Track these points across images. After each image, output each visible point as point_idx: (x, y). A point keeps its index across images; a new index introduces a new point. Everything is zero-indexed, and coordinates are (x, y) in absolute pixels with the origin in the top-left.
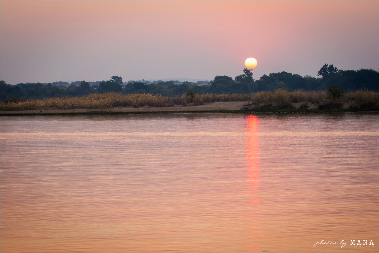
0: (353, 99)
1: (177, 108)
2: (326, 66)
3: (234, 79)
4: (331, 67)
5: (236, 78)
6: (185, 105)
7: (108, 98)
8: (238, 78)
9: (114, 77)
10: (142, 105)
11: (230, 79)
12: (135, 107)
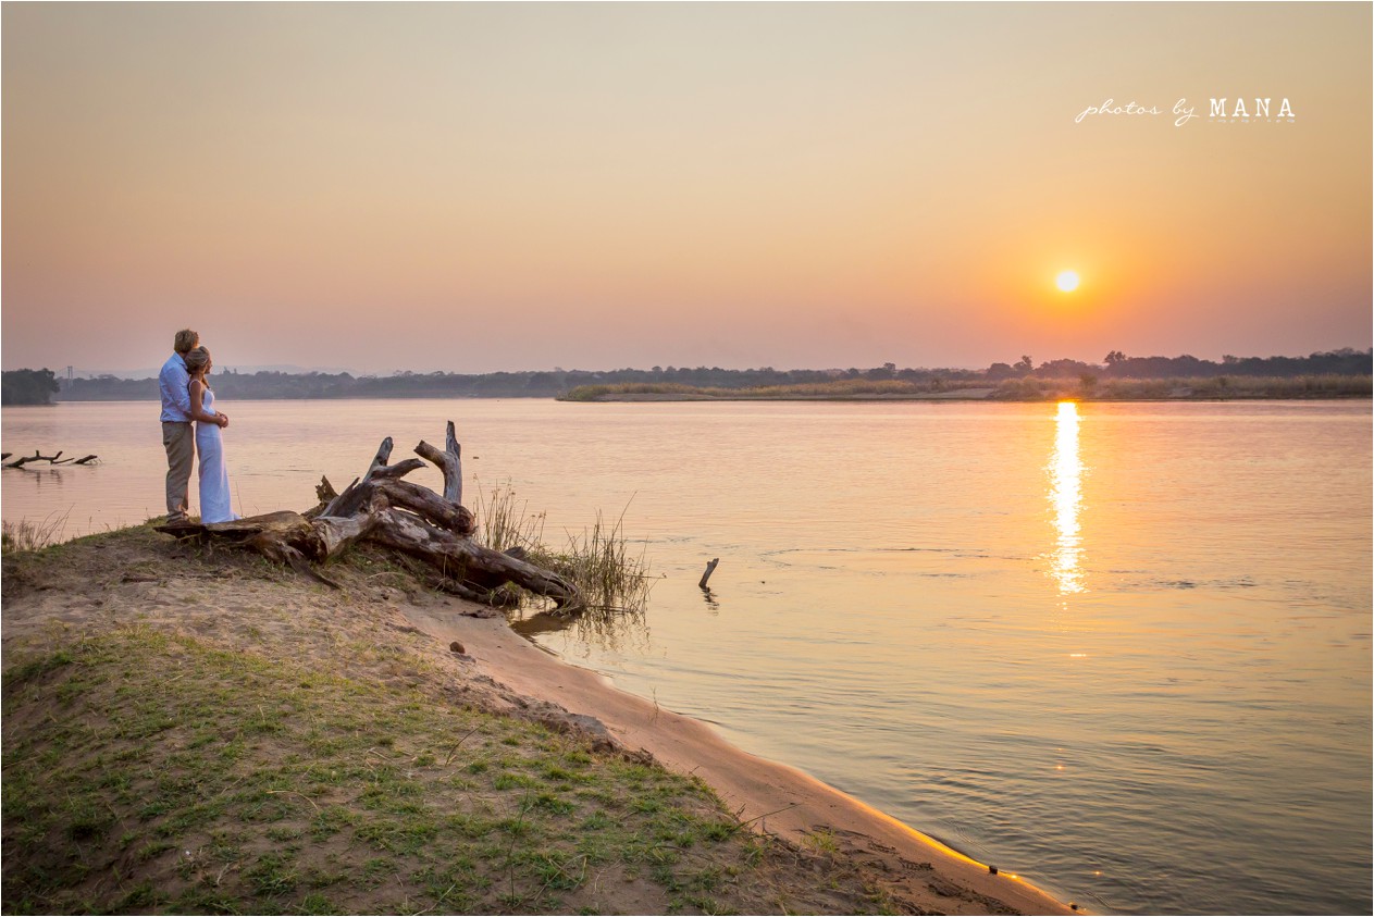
0: (1108, 387)
1: (921, 395)
2: (1113, 353)
3: (1012, 366)
4: (1119, 354)
5: (1015, 365)
6: (929, 392)
7: (853, 384)
8: (1017, 365)
9: (887, 364)
10: (885, 392)
11: (1008, 366)
12: (878, 393)
